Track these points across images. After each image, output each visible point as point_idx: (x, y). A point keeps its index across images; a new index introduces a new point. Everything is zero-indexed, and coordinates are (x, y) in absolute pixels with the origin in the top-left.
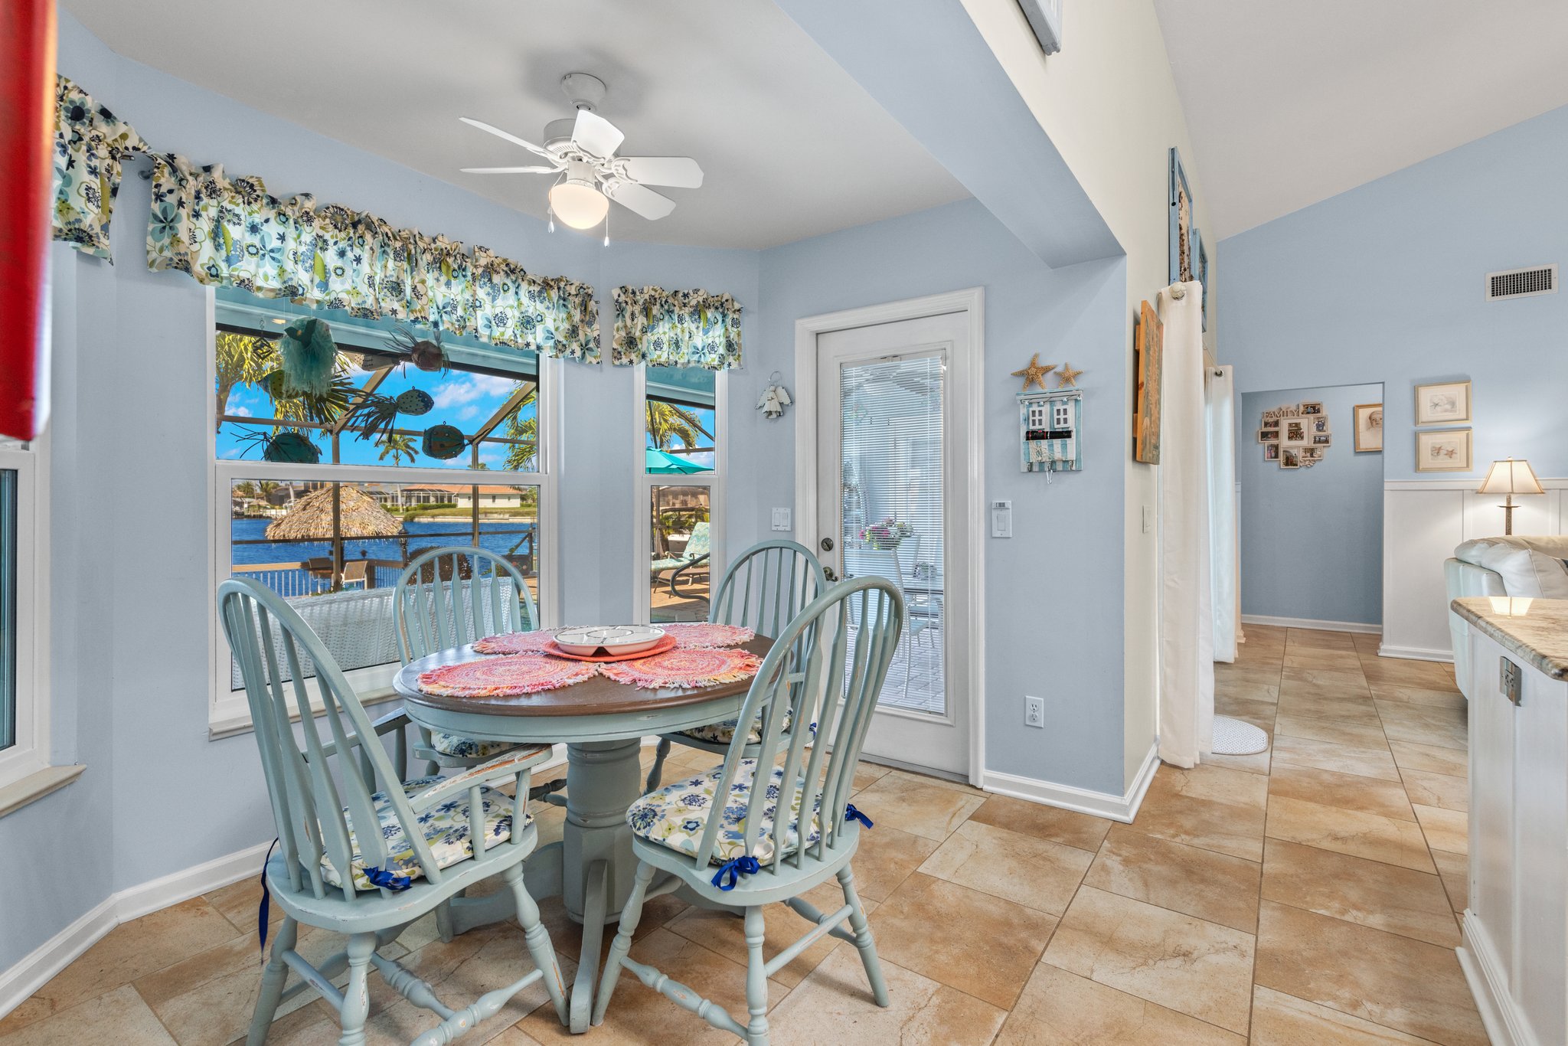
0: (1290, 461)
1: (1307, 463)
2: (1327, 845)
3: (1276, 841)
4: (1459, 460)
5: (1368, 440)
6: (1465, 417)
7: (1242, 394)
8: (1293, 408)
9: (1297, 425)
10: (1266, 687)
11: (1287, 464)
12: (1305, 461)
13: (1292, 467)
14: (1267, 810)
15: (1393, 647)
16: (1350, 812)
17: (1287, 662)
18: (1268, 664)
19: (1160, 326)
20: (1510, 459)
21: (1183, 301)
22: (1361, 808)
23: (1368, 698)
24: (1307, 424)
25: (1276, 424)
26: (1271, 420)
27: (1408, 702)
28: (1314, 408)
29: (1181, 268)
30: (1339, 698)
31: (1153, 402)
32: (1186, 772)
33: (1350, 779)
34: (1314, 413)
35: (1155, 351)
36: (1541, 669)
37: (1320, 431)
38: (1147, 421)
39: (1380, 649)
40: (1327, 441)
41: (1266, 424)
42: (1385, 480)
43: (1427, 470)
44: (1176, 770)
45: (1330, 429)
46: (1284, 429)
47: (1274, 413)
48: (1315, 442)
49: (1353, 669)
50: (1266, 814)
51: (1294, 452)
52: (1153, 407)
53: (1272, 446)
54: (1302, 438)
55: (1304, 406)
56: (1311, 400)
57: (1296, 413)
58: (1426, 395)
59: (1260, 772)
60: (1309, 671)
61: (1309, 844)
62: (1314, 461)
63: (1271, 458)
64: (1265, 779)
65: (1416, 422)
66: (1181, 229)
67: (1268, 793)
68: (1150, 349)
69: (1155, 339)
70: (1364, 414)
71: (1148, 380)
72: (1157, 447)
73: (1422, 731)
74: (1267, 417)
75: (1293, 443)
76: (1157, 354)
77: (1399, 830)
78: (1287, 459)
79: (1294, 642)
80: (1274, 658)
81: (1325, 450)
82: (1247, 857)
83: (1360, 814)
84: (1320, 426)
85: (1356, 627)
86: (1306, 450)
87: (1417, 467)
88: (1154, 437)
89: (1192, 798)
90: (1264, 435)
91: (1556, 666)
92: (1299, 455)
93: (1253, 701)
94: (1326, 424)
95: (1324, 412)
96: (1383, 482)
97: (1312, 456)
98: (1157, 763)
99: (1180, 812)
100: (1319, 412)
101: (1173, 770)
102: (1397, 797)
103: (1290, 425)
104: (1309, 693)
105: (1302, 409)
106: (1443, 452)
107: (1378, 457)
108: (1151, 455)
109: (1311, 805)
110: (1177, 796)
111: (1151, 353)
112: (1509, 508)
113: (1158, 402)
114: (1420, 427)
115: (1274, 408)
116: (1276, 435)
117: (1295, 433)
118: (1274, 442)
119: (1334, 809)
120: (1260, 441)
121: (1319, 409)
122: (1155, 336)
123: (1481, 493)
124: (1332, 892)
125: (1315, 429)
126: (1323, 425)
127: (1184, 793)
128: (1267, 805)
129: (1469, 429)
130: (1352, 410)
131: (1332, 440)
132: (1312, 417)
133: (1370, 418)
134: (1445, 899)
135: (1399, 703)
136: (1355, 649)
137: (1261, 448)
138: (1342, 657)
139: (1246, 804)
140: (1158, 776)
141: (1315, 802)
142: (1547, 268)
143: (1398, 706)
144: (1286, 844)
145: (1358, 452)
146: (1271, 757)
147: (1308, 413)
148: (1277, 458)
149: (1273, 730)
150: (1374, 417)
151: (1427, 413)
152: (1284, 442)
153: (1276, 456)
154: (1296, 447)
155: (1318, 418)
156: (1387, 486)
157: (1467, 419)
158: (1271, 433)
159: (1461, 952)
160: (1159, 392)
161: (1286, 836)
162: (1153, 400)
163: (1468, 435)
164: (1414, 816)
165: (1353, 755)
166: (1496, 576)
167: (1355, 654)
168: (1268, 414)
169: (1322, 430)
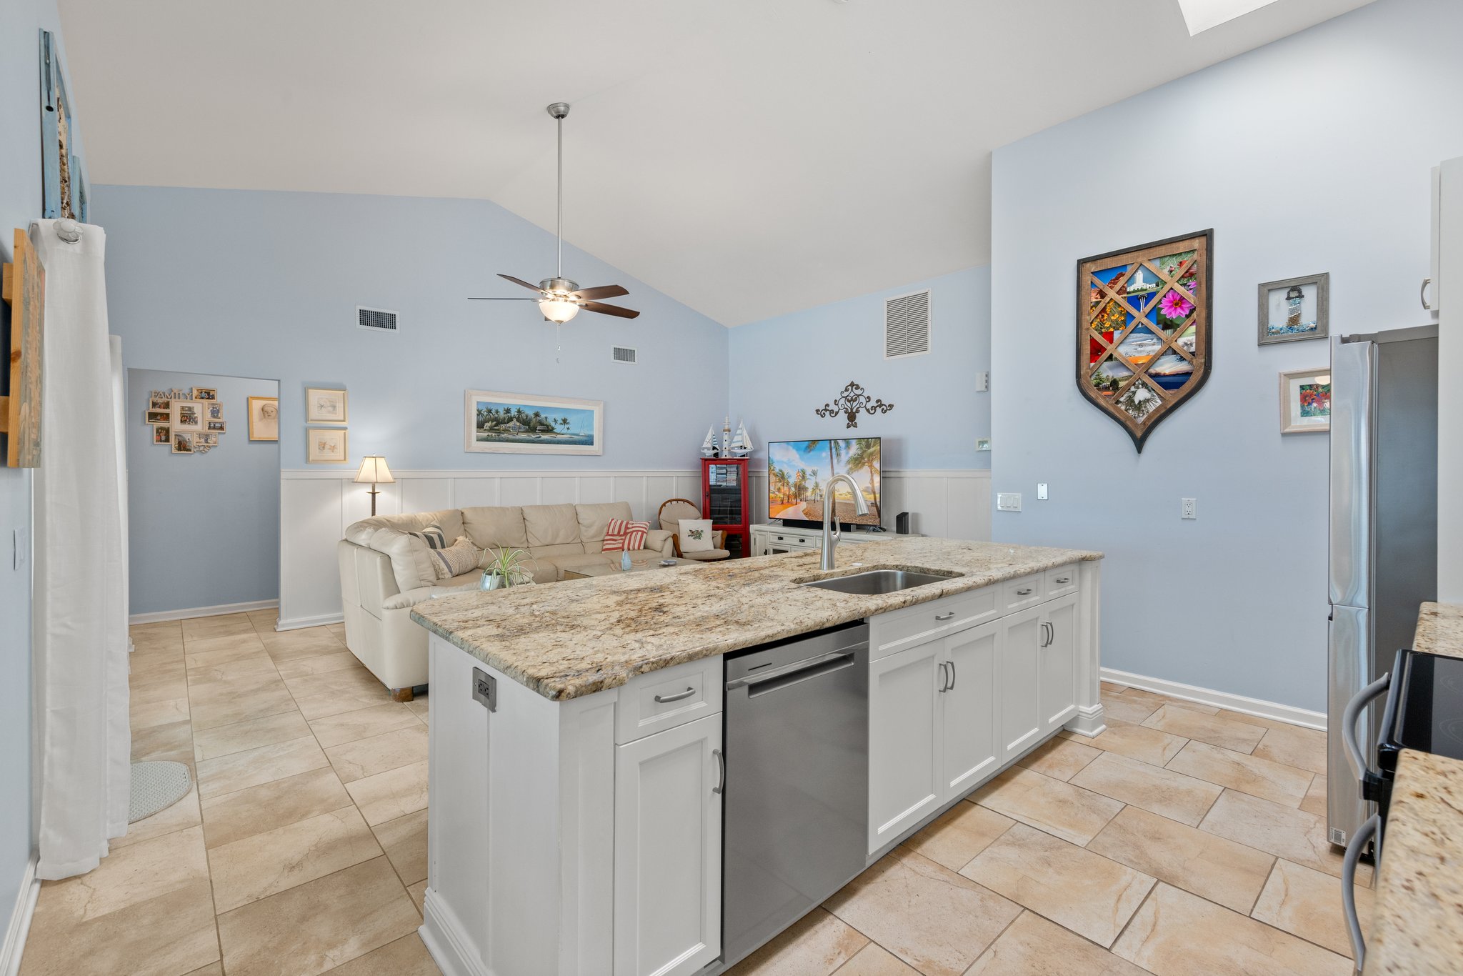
0: (182, 446)
1: (202, 448)
2: (285, 884)
3: (231, 913)
4: (339, 454)
5: (262, 430)
6: (342, 419)
7: (128, 369)
8: (186, 391)
9: (190, 409)
10: (172, 703)
11: (179, 449)
12: (200, 446)
13: (185, 452)
14: (210, 876)
15: (289, 621)
16: (296, 825)
17: (190, 663)
18: (170, 671)
19: (41, 271)
20: (374, 455)
21: (77, 247)
22: (304, 815)
23: (279, 681)
24: (201, 409)
25: (167, 405)
26: (160, 401)
27: (313, 674)
28: (208, 394)
29: (62, 199)
30: (252, 691)
31: (33, 379)
32: (86, 879)
33: (286, 785)
34: (209, 398)
35: (35, 306)
36: (538, 692)
37: (214, 417)
38: (25, 408)
39: (277, 624)
40: (222, 428)
41: (154, 405)
42: (282, 470)
43: (316, 462)
44: (69, 884)
45: (224, 417)
46: (175, 411)
47: (164, 394)
48: (209, 428)
49: (258, 652)
50: (211, 881)
51: (187, 437)
52: (33, 387)
53: (162, 428)
54: (196, 423)
55: (198, 390)
56: (207, 385)
57: (189, 396)
58: (315, 396)
59: (190, 825)
60: (216, 668)
61: (268, 893)
62: (209, 447)
63: (161, 441)
64: (198, 830)
65: (307, 420)
66: (61, 147)
67: (207, 849)
68: (29, 303)
69: (36, 290)
70: (257, 405)
71: (26, 348)
72: (37, 444)
73: (331, 701)
74: (156, 396)
75: (186, 427)
76: (38, 311)
77: (343, 822)
78: (180, 443)
79: (192, 636)
80: (172, 662)
81: (220, 436)
82: (201, 964)
83: (306, 823)
84: (215, 413)
85: (250, 606)
86: (200, 435)
87: (307, 459)
88: (34, 430)
89: (104, 918)
90: (153, 416)
91: (554, 689)
92: (194, 441)
93: (161, 726)
94: (221, 411)
95: (219, 399)
96: (280, 472)
97: (206, 441)
98: (37, 886)
99: (91, 952)
100: (213, 398)
101: (64, 886)
102: (329, 784)
103: (183, 408)
104: (221, 694)
105: (195, 393)
106: (327, 447)
107: (274, 446)
108: (30, 457)
109: (257, 839)
110: (82, 926)
111: (31, 309)
112: (374, 494)
113: (40, 380)
114: (310, 423)
115: (163, 388)
116: (166, 417)
117: (187, 417)
118: (164, 424)
119: (280, 830)
120: (147, 422)
121: (213, 395)
122: (35, 285)
123: (354, 482)
124: (304, 944)
125: (209, 415)
126: (218, 411)
127: (91, 915)
128: (209, 867)
129: (345, 429)
130: (246, 400)
131: (227, 427)
132: (206, 402)
133: (263, 409)
134: (396, 878)
135: (305, 678)
136: (254, 629)
137: (149, 430)
138: (244, 641)
139: (182, 882)
140: (39, 909)
141: (261, 832)
142: (394, 313)
143: (306, 680)
144: (242, 911)
145: (251, 442)
146: (199, 795)
147: (202, 398)
148: (169, 442)
149: (194, 758)
150: (266, 409)
151: (314, 413)
152: (175, 425)
153: (167, 440)
154: (191, 432)
155: (213, 404)
156: (283, 475)
157: (344, 421)
158: (162, 414)
159: (424, 930)
160: (41, 364)
161: (239, 900)
162: (33, 376)
163: (345, 433)
164: (349, 799)
165: (282, 753)
166: (387, 558)
167: (254, 635)
168: (157, 394)
169: (217, 417)
